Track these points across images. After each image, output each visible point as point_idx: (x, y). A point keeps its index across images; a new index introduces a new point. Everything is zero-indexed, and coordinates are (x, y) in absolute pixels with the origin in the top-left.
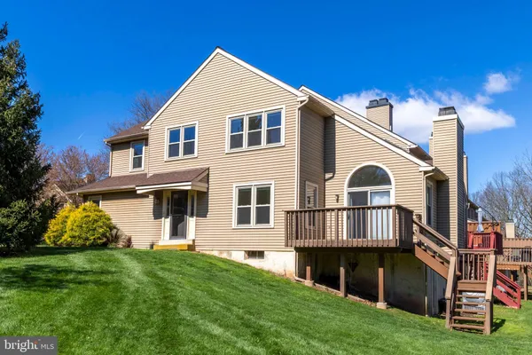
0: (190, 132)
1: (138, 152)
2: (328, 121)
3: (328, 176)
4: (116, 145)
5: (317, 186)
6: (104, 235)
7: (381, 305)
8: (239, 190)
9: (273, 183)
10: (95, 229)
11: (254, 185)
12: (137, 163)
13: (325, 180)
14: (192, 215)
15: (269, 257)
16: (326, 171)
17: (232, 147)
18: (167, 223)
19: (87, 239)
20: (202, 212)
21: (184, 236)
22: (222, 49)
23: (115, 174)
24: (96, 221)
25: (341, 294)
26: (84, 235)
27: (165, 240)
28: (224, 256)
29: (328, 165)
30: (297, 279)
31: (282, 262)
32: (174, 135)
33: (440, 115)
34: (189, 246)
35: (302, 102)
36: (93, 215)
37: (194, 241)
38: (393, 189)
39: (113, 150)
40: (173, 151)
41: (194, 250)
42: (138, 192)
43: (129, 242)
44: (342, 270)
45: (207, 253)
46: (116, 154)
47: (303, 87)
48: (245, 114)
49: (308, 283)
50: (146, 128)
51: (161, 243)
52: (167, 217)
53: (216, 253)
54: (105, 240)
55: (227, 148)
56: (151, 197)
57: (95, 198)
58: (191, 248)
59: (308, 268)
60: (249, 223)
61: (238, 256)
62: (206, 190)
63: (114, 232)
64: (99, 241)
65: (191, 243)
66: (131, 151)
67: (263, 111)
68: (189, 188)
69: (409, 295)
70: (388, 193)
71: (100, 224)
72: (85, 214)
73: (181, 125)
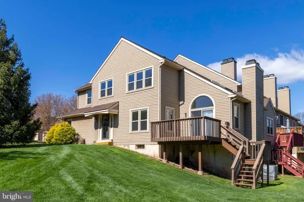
0: (110, 83)
1: (90, 95)
2: (180, 72)
3: (181, 103)
4: (80, 92)
5: (174, 109)
6: (71, 138)
7: (200, 173)
8: (133, 113)
9: (148, 108)
10: (66, 136)
11: (139, 109)
12: (89, 101)
13: (180, 105)
14: (111, 127)
15: (147, 148)
16: (180, 100)
17: (129, 90)
18: (100, 131)
19: (63, 140)
20: (116, 125)
21: (108, 138)
22: (124, 38)
23: (80, 107)
24: (67, 131)
25: (180, 166)
26: (61, 138)
27: (100, 141)
28: (126, 148)
29: (181, 96)
30: (160, 159)
31: (153, 150)
32: (103, 85)
33: (246, 65)
34: (109, 143)
35: (161, 63)
36: (65, 129)
37: (112, 140)
38: (214, 108)
39: (79, 95)
40: (103, 94)
41: (112, 145)
42: (86, 116)
43: (84, 142)
44: (181, 154)
45: (119, 146)
46: (80, 97)
47: (179, 55)
48: (135, 71)
49: (164, 161)
50: (90, 83)
51: (98, 142)
52: (100, 129)
53: (122, 146)
54: (71, 141)
55: (127, 91)
56: (93, 118)
57: (69, 120)
58: (111, 144)
59: (164, 153)
60: (137, 130)
61: (133, 148)
62: (117, 113)
63: (76, 137)
64: (68, 141)
65: (111, 141)
66: (87, 95)
67: (143, 69)
68: (107, 112)
69: (223, 168)
70: (212, 111)
71: (69, 133)
72: (61, 128)
73: (106, 80)
